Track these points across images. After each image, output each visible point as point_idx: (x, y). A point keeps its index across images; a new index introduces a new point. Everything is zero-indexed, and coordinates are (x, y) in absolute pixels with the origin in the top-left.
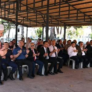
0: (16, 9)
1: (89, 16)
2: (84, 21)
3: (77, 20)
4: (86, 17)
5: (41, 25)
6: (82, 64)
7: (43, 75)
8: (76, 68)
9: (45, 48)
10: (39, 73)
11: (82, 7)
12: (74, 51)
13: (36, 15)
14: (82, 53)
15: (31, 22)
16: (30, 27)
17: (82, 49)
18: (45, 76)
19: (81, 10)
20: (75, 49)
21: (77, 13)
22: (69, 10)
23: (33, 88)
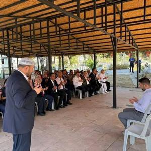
0: (6, 37)
1: (87, 45)
2: (83, 50)
3: (77, 49)
4: (85, 46)
5: (35, 55)
6: (87, 93)
7: (53, 110)
8: (82, 97)
9: (52, 81)
10: (49, 109)
11: (81, 36)
12: (80, 81)
13: (31, 44)
14: (86, 82)
15: (23, 52)
16: (21, 58)
17: (86, 78)
18: (56, 111)
19: (79, 39)
20: (80, 78)
21: (77, 42)
22: (69, 39)
23: (50, 126)
